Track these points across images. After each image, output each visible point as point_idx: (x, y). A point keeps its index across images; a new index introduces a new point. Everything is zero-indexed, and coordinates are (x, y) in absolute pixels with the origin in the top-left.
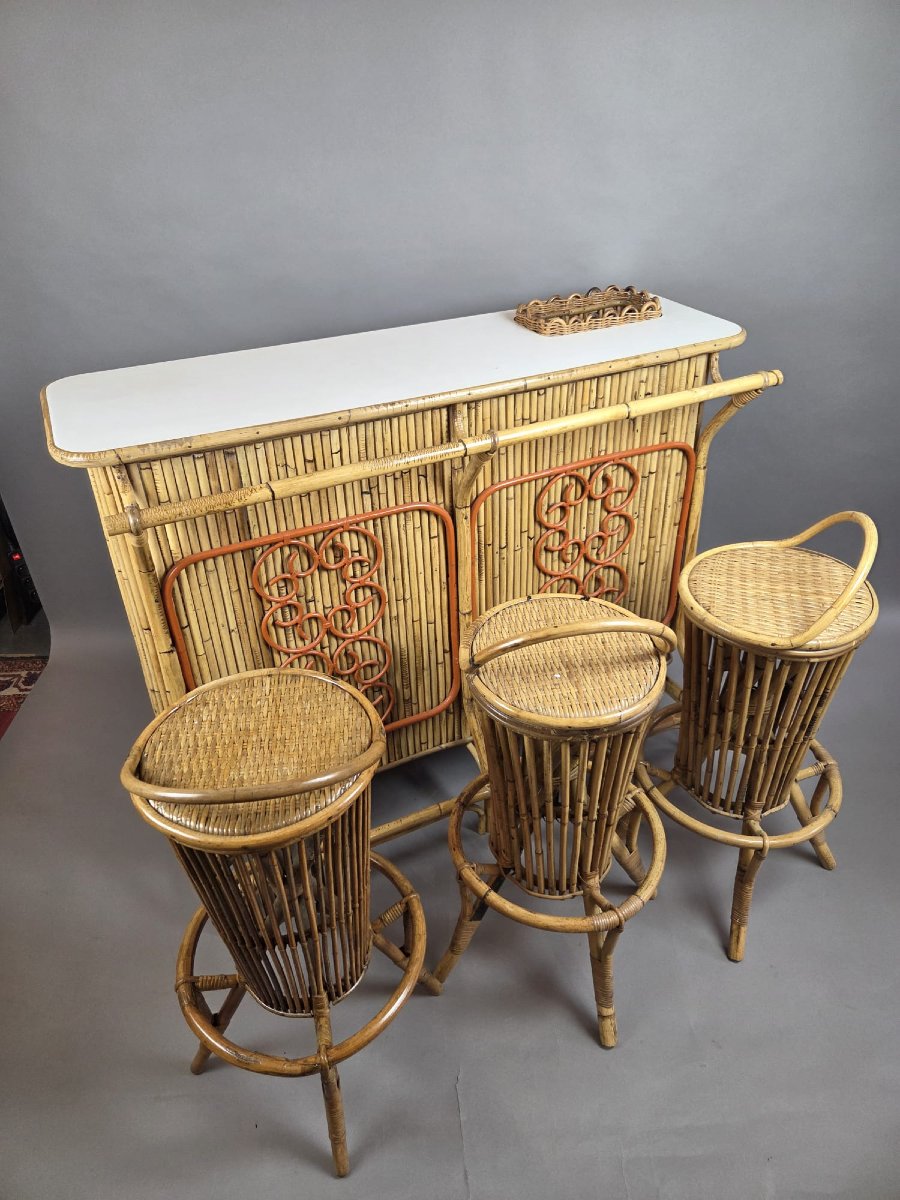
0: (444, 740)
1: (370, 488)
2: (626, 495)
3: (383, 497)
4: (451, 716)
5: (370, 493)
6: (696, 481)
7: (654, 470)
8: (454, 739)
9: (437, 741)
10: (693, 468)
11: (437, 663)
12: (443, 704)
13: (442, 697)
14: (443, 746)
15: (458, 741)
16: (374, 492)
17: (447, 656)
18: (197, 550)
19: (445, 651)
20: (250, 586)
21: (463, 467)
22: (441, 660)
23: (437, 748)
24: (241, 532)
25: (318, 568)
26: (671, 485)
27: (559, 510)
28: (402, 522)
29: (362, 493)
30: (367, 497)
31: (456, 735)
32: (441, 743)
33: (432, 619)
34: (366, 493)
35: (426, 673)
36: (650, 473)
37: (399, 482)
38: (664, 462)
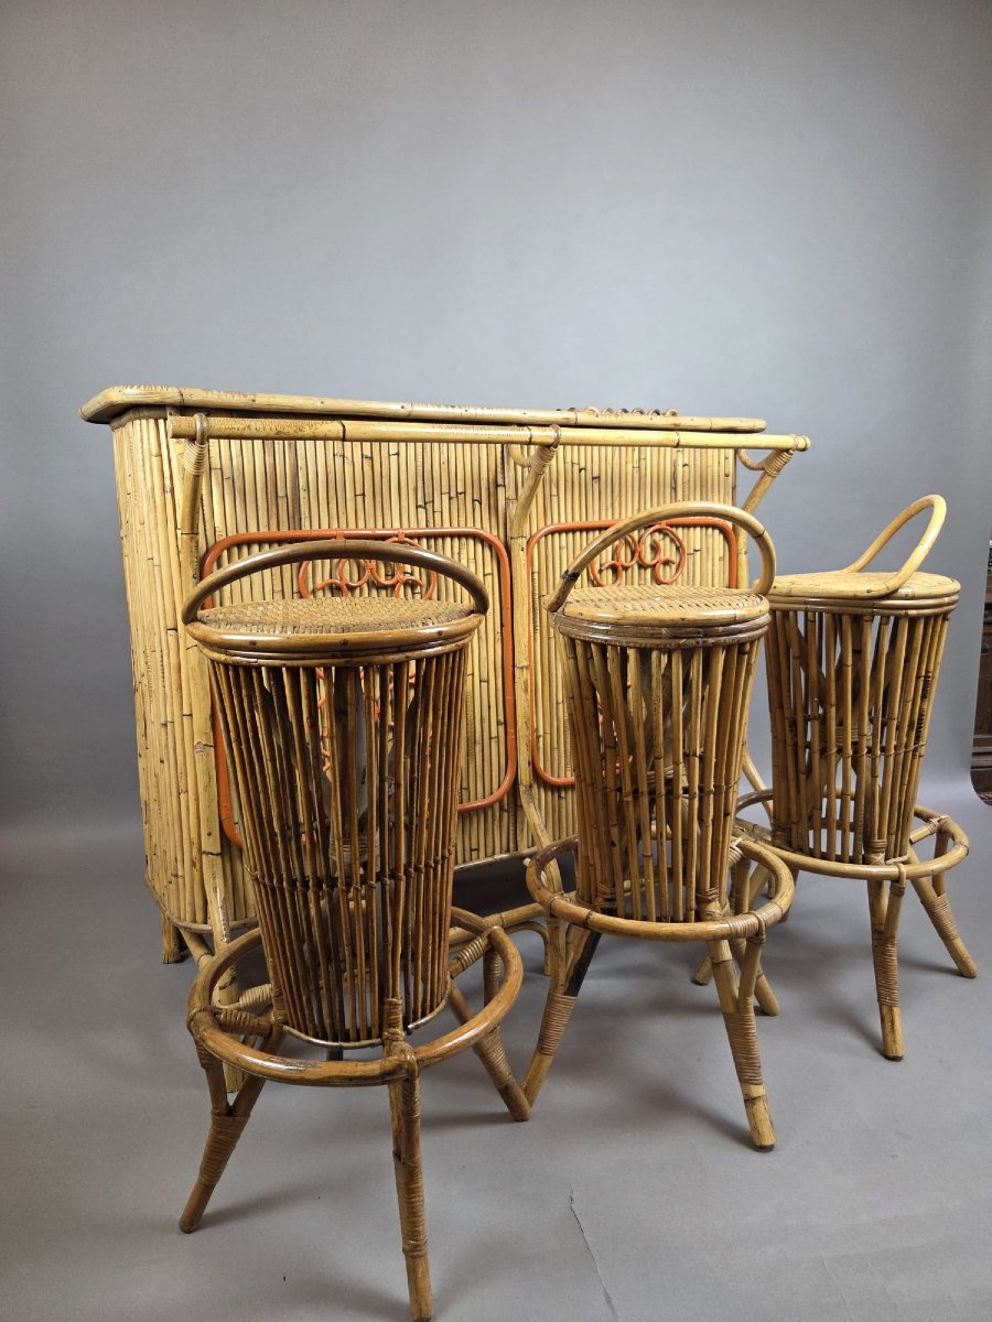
0: (498, 850)
1: (425, 504)
2: (674, 567)
3: (437, 516)
4: (505, 814)
5: (425, 508)
6: (740, 568)
7: (698, 548)
8: (508, 851)
9: (490, 851)
10: (734, 555)
11: (490, 738)
12: (497, 794)
13: (495, 785)
14: (498, 857)
15: (513, 853)
16: (429, 507)
17: (502, 728)
18: (242, 530)
19: (498, 723)
20: (295, 589)
21: (517, 498)
22: (494, 734)
23: (490, 859)
24: (291, 520)
25: (368, 582)
26: (716, 569)
27: (610, 572)
28: (456, 550)
29: (417, 507)
30: (421, 511)
31: (512, 845)
32: (494, 854)
33: (484, 676)
34: (420, 506)
35: (478, 748)
36: (695, 551)
37: (454, 502)
38: (707, 542)
